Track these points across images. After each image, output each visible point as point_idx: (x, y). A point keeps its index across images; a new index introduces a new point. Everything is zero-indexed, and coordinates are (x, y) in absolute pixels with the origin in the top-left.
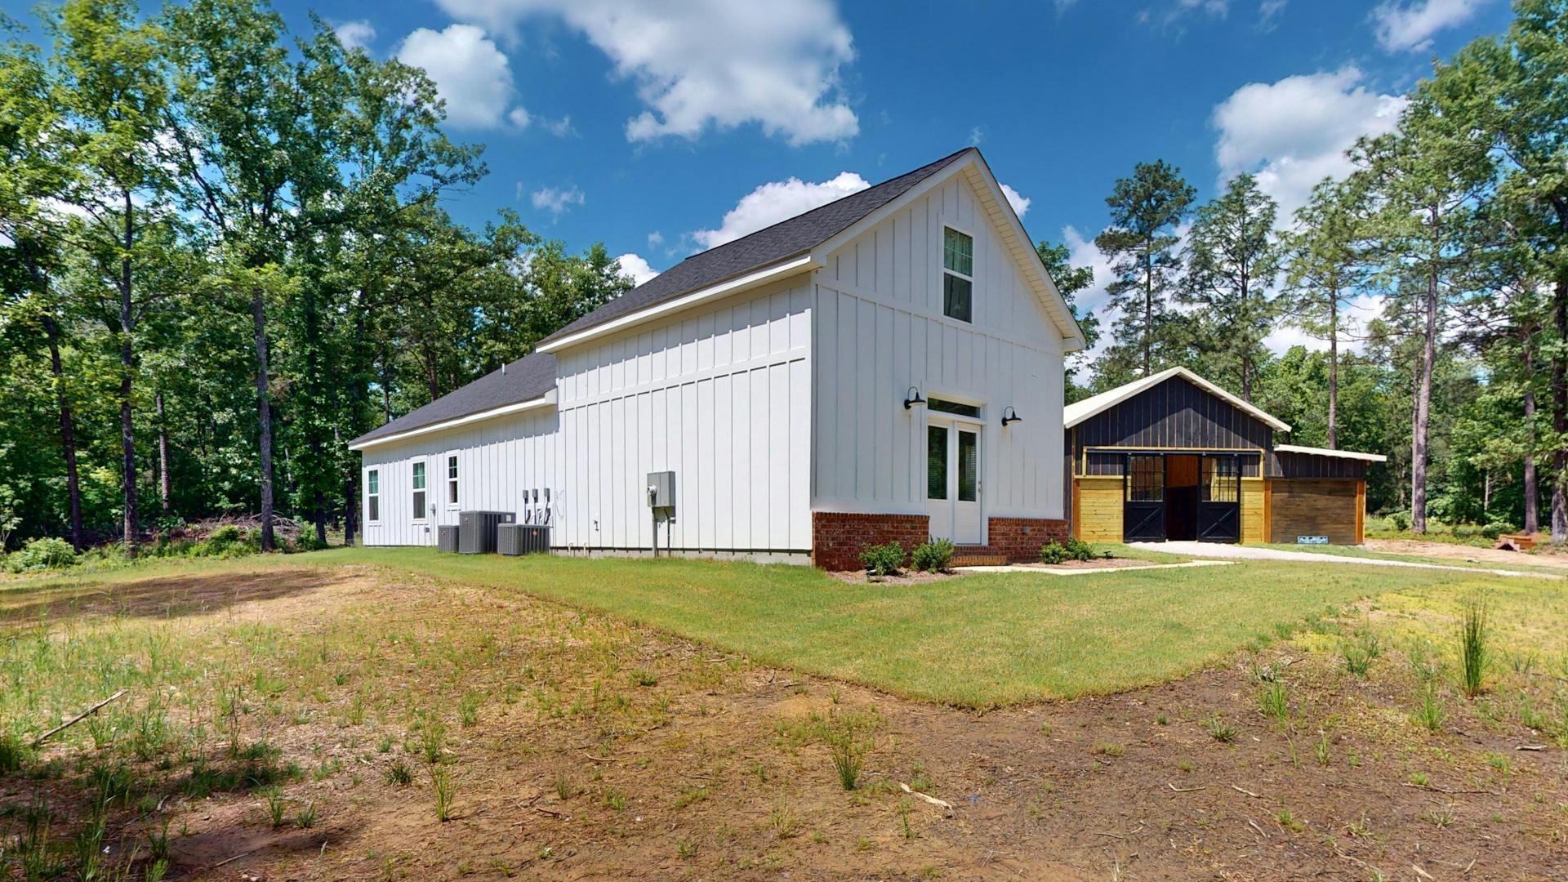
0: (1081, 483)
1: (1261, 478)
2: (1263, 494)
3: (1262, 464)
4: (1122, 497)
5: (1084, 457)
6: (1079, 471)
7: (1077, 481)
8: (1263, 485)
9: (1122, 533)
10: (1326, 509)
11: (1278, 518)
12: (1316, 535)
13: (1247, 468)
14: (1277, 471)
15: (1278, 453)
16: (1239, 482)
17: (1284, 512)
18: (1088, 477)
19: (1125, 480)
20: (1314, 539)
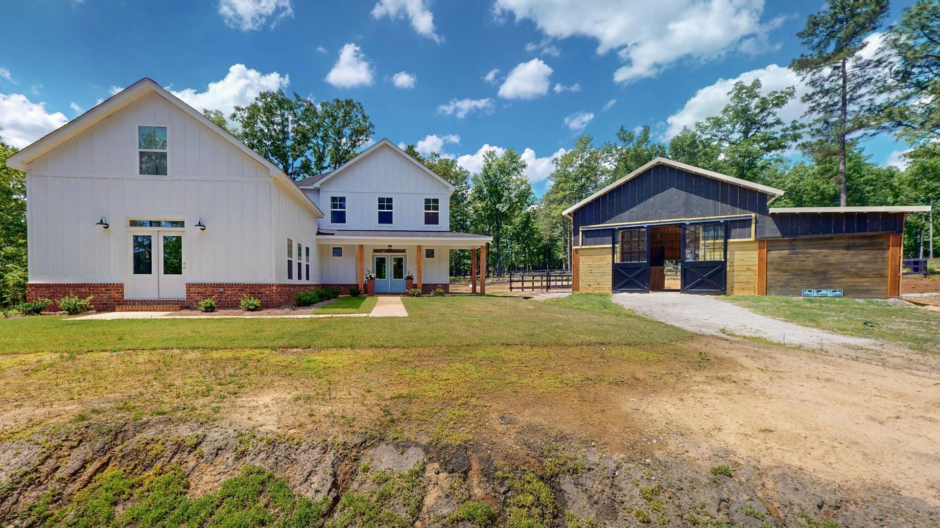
0: (580, 251)
1: (753, 238)
2: (757, 253)
3: (753, 226)
4: (611, 260)
5: (581, 233)
6: (577, 244)
7: (576, 250)
8: (756, 245)
9: (611, 286)
10: (840, 264)
11: (776, 273)
12: (826, 288)
13: (734, 232)
14: (772, 230)
15: (773, 215)
16: (726, 244)
17: (783, 267)
18: (583, 247)
19: (613, 248)
20: (824, 292)
